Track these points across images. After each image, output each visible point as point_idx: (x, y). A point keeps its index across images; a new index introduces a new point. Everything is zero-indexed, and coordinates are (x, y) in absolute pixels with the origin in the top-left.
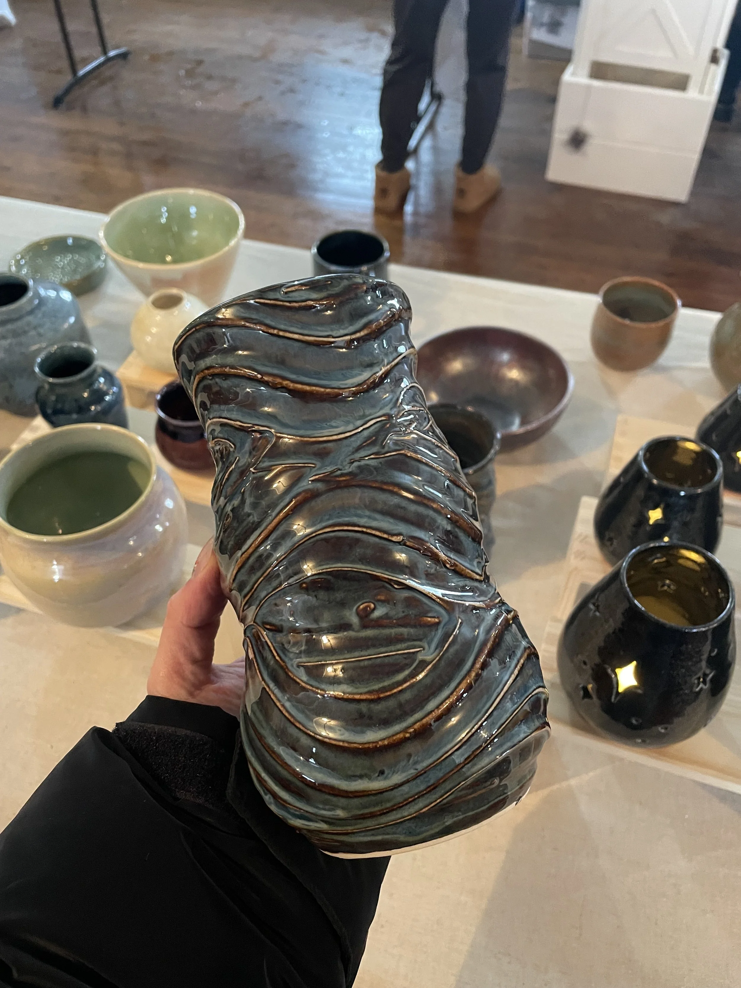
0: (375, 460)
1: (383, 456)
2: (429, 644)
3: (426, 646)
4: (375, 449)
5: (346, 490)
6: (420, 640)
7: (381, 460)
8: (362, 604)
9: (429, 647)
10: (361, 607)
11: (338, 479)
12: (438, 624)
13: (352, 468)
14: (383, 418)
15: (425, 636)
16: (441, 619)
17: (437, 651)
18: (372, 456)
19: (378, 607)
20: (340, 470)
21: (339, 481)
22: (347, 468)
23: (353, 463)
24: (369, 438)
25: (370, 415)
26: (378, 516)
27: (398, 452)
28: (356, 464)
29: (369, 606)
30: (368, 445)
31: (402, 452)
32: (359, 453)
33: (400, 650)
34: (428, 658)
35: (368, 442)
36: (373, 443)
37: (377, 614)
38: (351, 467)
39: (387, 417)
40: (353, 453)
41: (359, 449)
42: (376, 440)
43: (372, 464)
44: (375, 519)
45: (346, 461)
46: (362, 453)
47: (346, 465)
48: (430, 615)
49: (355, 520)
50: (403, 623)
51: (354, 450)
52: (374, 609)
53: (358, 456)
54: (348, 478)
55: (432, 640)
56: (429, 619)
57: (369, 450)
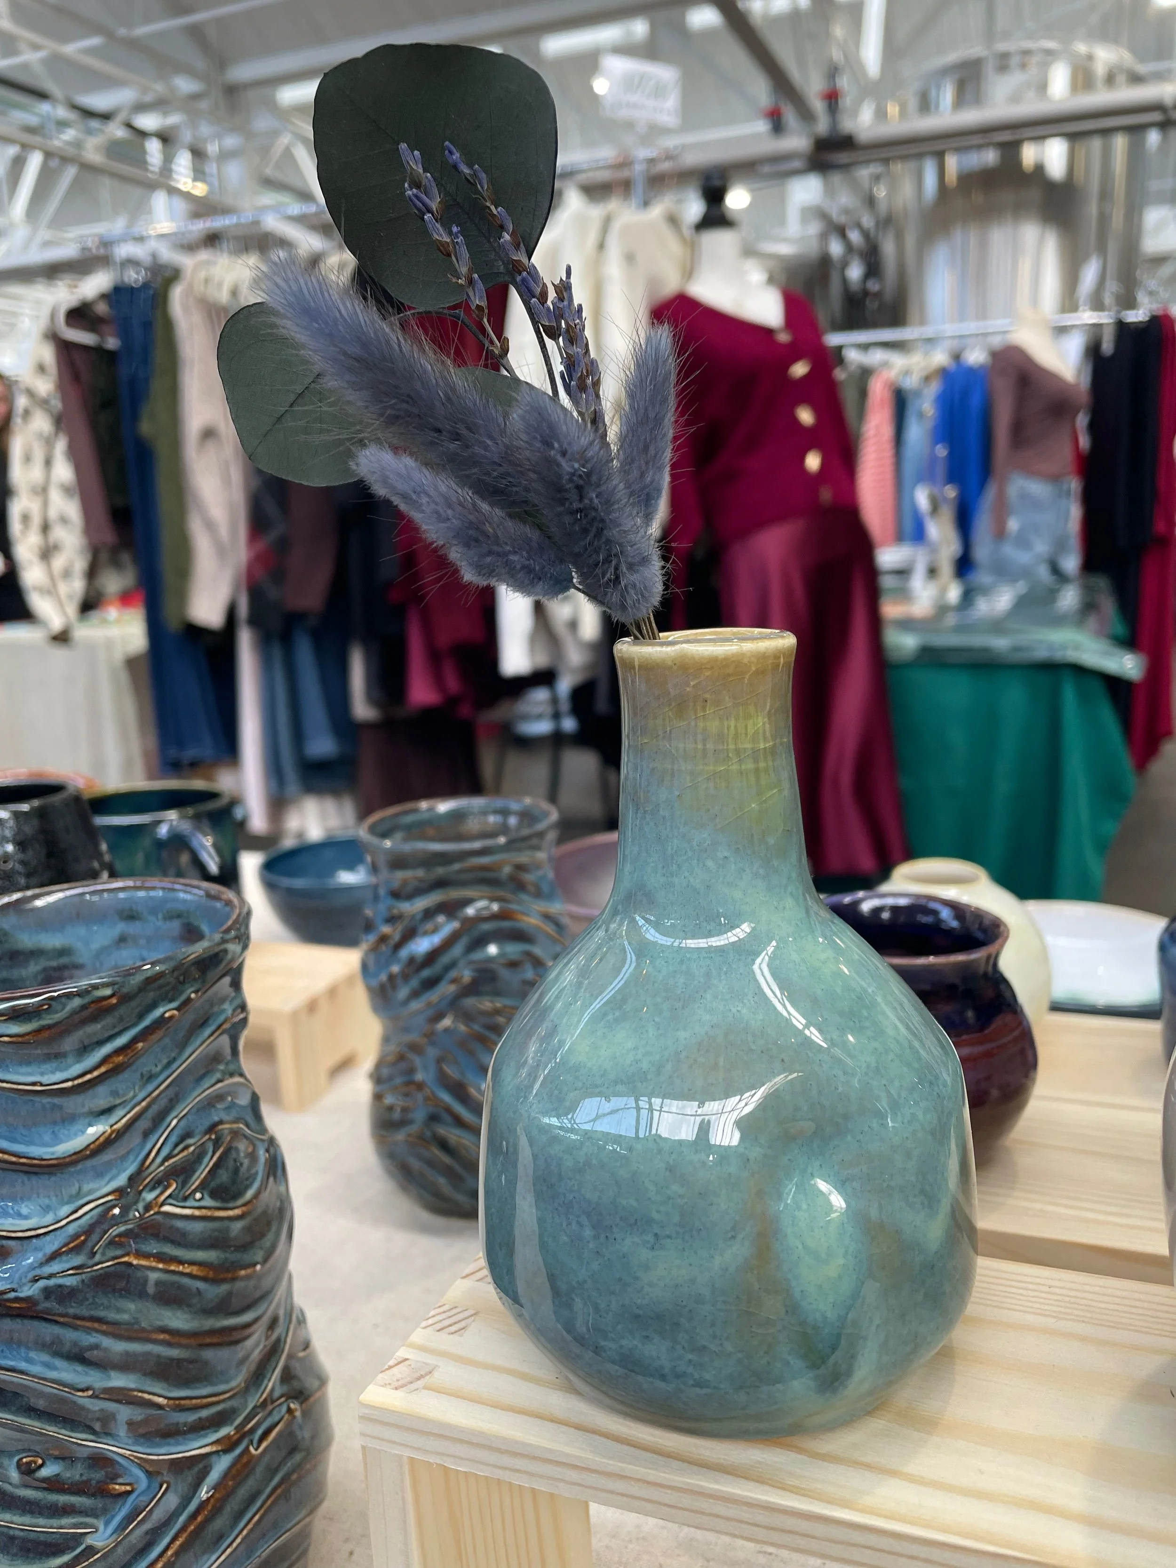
0: (75, 1277)
1: (89, 1270)
2: (107, 1524)
3: (101, 1528)
4: (78, 1260)
5: (19, 1320)
6: (96, 1516)
7: (84, 1276)
8: (25, 1457)
9: (105, 1528)
10: (24, 1460)
11: (8, 1304)
12: (129, 1493)
13: (34, 1291)
14: (110, 1198)
15: (105, 1511)
16: (135, 1486)
17: (115, 1536)
18: (71, 1272)
19: (48, 1463)
20: (13, 1290)
21: (11, 1307)
22: (26, 1288)
23: (37, 1281)
24: (76, 1236)
25: (90, 1192)
26: (58, 1362)
27: (116, 1261)
28: (41, 1284)
29: (35, 1463)
30: (67, 1253)
31: (126, 1259)
32: (51, 1266)
33: (65, 1526)
34: (99, 1544)
35: (72, 1245)
36: (77, 1250)
37: (45, 1472)
38: (32, 1289)
39: (117, 1194)
40: (42, 1265)
41: (54, 1256)
42: (84, 1242)
43: (68, 1284)
44: (55, 1368)
45: (26, 1277)
46: (55, 1267)
47: (24, 1284)
48: (120, 1480)
49: (23, 1365)
50: (78, 1489)
51: (44, 1259)
52: (41, 1466)
53: (48, 1270)
54: (24, 1305)
55: (113, 1517)
56: (117, 1487)
57: (68, 1261)
